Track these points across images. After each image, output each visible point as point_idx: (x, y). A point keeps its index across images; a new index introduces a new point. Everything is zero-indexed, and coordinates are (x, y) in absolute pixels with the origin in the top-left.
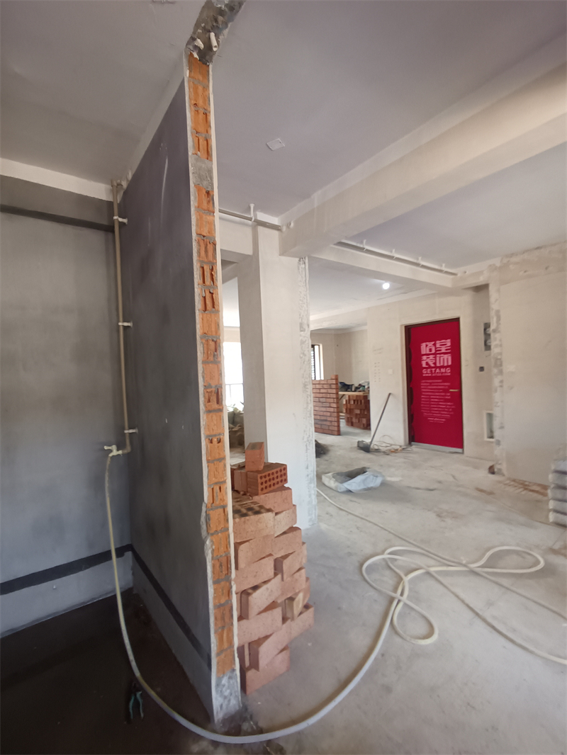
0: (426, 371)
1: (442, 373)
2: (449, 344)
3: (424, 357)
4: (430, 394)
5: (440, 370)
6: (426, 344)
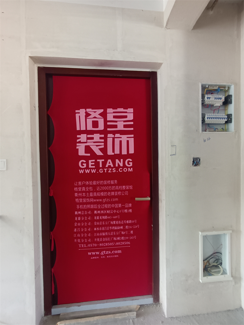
0: (85, 165)
1: (117, 169)
2: (131, 117)
3: (83, 137)
4: (92, 206)
5: (114, 163)
6: (86, 113)
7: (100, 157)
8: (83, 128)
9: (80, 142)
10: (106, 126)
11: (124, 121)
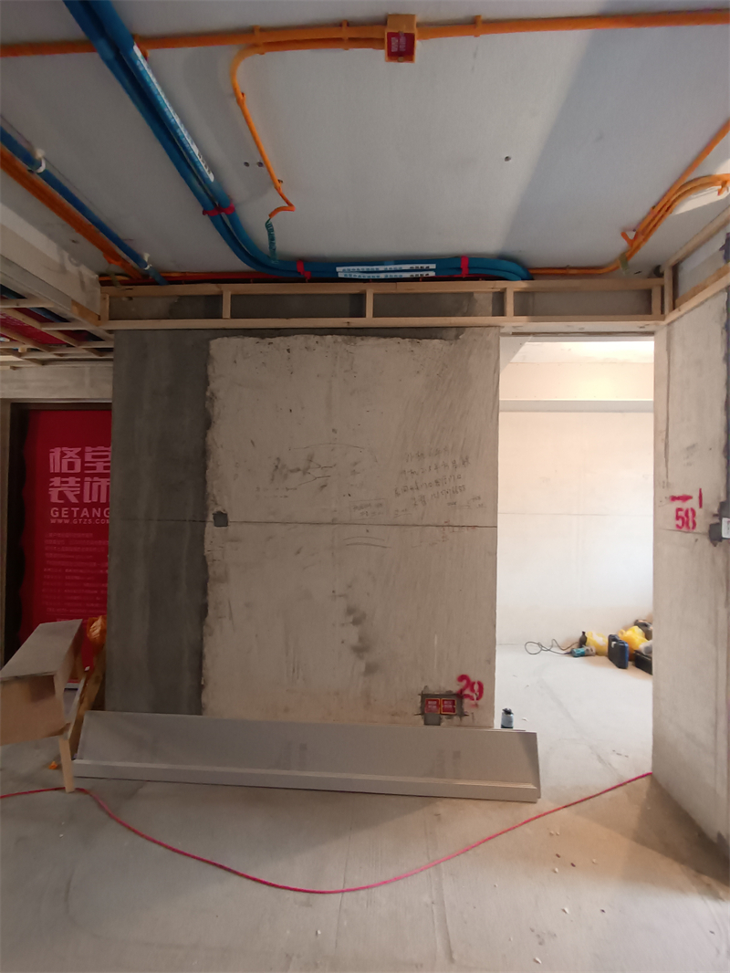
0: (57, 513)
1: (93, 519)
4: (63, 563)
5: (90, 512)
6: (62, 452)
7: (75, 505)
8: (57, 470)
9: (53, 487)
10: (83, 468)
11: (105, 462)
